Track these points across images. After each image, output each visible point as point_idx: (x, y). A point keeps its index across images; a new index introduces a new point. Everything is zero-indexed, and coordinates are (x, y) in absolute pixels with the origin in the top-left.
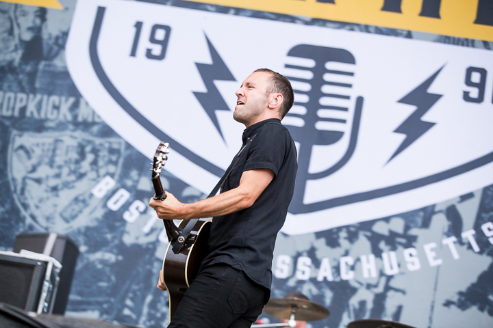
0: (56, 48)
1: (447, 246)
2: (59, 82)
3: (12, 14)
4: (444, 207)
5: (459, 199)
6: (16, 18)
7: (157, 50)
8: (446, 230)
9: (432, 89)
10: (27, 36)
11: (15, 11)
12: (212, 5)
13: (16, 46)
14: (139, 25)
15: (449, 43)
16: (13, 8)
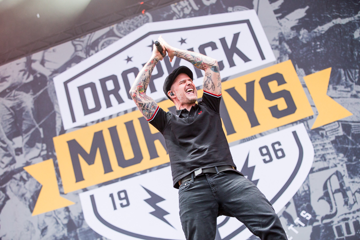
0: (80, 221)
1: (291, 229)
2: (89, 234)
3: (54, 215)
4: (281, 214)
5: (285, 207)
6: (57, 216)
7: (124, 202)
8: (287, 223)
9: (250, 165)
10: (66, 221)
11: (55, 213)
12: (138, 172)
13: (63, 228)
14: (111, 195)
15: (246, 141)
16: (53, 213)
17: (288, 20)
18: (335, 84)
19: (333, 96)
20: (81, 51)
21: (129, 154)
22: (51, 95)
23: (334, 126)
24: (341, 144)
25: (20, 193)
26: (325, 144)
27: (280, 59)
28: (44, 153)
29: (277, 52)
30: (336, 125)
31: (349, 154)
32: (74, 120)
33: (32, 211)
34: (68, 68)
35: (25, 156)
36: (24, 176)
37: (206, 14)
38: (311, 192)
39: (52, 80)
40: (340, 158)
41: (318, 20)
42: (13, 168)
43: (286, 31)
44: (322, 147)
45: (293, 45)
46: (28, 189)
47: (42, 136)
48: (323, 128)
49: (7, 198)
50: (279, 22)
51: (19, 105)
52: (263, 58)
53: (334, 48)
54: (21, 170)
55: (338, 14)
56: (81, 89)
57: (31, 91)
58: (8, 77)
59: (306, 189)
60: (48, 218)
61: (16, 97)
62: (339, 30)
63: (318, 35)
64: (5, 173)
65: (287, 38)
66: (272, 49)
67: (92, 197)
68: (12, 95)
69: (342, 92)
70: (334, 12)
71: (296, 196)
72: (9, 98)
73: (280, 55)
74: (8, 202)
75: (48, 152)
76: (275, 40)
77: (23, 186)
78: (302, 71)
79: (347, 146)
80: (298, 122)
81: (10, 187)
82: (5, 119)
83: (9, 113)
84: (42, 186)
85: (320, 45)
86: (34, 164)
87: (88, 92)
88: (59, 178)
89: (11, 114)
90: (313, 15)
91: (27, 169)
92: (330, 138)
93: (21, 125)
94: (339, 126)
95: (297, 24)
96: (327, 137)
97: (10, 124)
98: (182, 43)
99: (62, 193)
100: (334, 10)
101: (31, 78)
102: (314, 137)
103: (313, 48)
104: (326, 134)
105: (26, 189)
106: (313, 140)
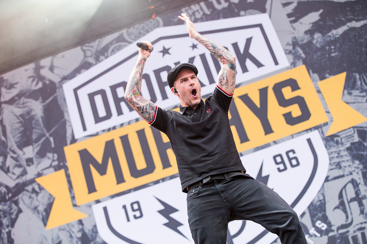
0: (94, 234)
3: (68, 229)
6: (70, 229)
7: (138, 214)
9: (264, 174)
10: (79, 235)
12: (151, 183)
13: (77, 242)
14: (124, 207)
15: (259, 150)
16: (67, 226)
17: (302, 23)
18: (350, 89)
19: (348, 101)
20: (91, 56)
21: (141, 164)
22: (60, 102)
23: (349, 132)
24: (356, 151)
25: (33, 206)
26: (340, 151)
27: (294, 64)
28: (56, 163)
29: (291, 57)
30: (351, 131)
31: (364, 161)
32: (85, 129)
33: (45, 225)
34: (77, 74)
35: (36, 167)
36: (37, 188)
37: (218, 18)
38: (326, 201)
39: (61, 87)
40: (355, 165)
41: (332, 24)
42: (24, 180)
43: (299, 36)
44: (337, 155)
45: (307, 49)
46: (41, 201)
47: (53, 145)
48: (338, 134)
49: (20, 211)
50: (292, 26)
51: (29, 113)
52: (276, 63)
53: (348, 52)
54: (33, 181)
55: (353, 17)
56: (91, 96)
57: (40, 98)
58: (16, 84)
59: (321, 198)
60: (62, 232)
61: (25, 105)
62: (353, 33)
63: (332, 39)
64: (17, 185)
65: (300, 43)
66: (286, 54)
67: (105, 209)
68: (21, 102)
69: (357, 97)
70: (348, 15)
71: (311, 206)
72: (18, 106)
73: (294, 60)
74: (21, 216)
75: (59, 162)
76: (288, 44)
77: (35, 198)
78: (316, 76)
79: (362, 153)
80: (313, 129)
81: (22, 200)
82: (14, 128)
83: (18, 121)
84: (54, 199)
85: (334, 49)
86: (45, 175)
87: (98, 99)
88: (71, 190)
89: (21, 122)
90: (327, 18)
91: (38, 180)
92: (345, 145)
93: (31, 134)
94: (354, 133)
95: (311, 28)
96: (342, 144)
97: (19, 133)
98: (193, 49)
99: (75, 205)
100: (349, 13)
101: (40, 85)
102: (329, 145)
103: (328, 53)
104: (341, 141)
105: (39, 202)
106: (328, 148)
